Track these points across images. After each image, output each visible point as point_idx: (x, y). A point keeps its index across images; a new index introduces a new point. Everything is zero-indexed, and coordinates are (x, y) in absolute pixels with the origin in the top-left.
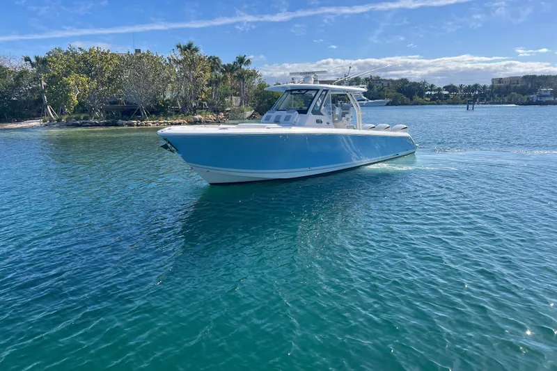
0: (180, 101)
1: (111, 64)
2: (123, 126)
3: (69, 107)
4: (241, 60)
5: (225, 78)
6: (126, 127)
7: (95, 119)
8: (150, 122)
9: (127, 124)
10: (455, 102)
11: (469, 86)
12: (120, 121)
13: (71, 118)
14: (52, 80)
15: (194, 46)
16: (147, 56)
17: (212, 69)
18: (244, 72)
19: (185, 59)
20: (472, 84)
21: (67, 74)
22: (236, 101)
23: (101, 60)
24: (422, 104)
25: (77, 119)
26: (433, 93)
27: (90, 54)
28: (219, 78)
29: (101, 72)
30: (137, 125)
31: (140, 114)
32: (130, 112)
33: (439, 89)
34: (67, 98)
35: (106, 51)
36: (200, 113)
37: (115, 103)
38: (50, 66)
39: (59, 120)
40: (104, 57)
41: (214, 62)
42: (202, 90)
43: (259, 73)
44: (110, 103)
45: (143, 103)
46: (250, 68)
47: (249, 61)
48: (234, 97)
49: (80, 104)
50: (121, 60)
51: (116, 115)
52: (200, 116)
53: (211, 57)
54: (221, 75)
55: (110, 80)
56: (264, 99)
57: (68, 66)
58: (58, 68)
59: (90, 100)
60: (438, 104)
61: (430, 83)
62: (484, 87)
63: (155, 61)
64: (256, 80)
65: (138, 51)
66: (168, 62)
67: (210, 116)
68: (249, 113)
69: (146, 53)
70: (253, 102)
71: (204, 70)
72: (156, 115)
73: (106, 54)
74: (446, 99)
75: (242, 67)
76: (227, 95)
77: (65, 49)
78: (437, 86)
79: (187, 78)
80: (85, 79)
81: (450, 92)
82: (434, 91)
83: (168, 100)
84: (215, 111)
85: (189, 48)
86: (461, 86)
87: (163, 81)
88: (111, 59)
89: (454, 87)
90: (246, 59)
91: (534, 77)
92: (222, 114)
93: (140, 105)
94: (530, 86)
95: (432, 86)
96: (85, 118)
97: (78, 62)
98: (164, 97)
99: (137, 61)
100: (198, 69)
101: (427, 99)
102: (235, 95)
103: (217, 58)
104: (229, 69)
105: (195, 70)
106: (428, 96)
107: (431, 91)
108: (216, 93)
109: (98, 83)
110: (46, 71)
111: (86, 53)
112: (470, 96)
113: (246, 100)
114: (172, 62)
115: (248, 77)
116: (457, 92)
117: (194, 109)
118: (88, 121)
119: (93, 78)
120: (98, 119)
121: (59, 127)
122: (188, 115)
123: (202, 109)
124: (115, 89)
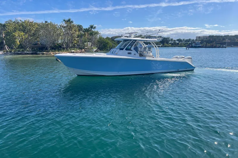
0: (65, 44)
1: (34, 27)
2: (40, 54)
3: (16, 46)
4: (92, 27)
5: (85, 34)
6: (41, 55)
7: (27, 51)
8: (52, 53)
9: (41, 54)
10: (181, 46)
11: (187, 39)
12: (38, 52)
13: (16, 51)
14: (8, 34)
15: (71, 20)
16: (51, 24)
17: (79, 31)
18: (93, 32)
19: (67, 26)
20: (188, 39)
21: (15, 31)
22: (90, 44)
23: (29, 25)
24: (168, 47)
25: (19, 51)
26: (172, 42)
27: (25, 22)
28: (82, 34)
29: (30, 30)
30: (46, 54)
31: (47, 49)
32: (43, 48)
33: (175, 41)
34: (14, 42)
35: (32, 22)
36: (74, 49)
37: (36, 44)
38: (7, 27)
39: (10, 52)
40: (31, 24)
41: (80, 28)
42: (75, 39)
43: (99, 33)
44: (34, 44)
45: (49, 45)
46: (96, 30)
47: (95, 27)
48: (88, 43)
49: (20, 44)
50: (39, 26)
51: (36, 49)
52: (74, 50)
53: (78, 25)
54: (83, 33)
55: (34, 34)
56: (101, 44)
57: (15, 28)
58: (11, 28)
59: (25, 43)
60: (174, 47)
61: (171, 38)
62: (193, 40)
63: (54, 27)
64: (98, 36)
65: (46, 22)
66: (59, 27)
67: (78, 50)
68: (95, 50)
69: (50, 23)
70: (97, 45)
71: (75, 31)
72: (54, 50)
73: (32, 23)
74: (177, 45)
75: (92, 30)
76: (85, 42)
77: (13, 20)
78: (174, 39)
79: (68, 34)
80: (22, 34)
81: (179, 42)
82: (173, 41)
83: (60, 43)
84: (80, 49)
85: (69, 21)
86: (184, 40)
87: (57, 35)
88: (34, 25)
89: (181, 40)
90: (94, 26)
91: (213, 36)
92: (84, 50)
93: (47, 45)
94: (211, 40)
95: (172, 39)
96: (22, 51)
97: (20, 26)
98: (58, 42)
99: (46, 26)
100: (73, 30)
101: (170, 45)
102: (89, 42)
103: (81, 26)
104: (87, 30)
105: (71, 31)
106: (170, 43)
107: (171, 41)
108: (81, 40)
109: (28, 35)
110: (4, 30)
111: (23, 22)
112: (187, 43)
113: (93, 44)
114: (61, 27)
115: (95, 34)
116: (182, 42)
117: (71, 47)
118: (24, 52)
119: (26, 33)
120: (28, 51)
121: (10, 55)
122: (68, 50)
123: (74, 47)
124: (36, 38)
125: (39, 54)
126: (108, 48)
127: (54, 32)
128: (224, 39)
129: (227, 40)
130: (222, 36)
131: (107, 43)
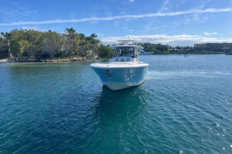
0: (67, 52)
1: (38, 36)
3: (19, 54)
4: (93, 35)
5: (86, 43)
6: (44, 62)
8: (54, 60)
9: (44, 61)
10: (180, 53)
11: (186, 47)
12: (41, 60)
13: (20, 59)
14: (13, 43)
15: (73, 29)
16: (55, 33)
17: (81, 39)
18: (94, 40)
19: (70, 35)
21: (19, 40)
22: (91, 52)
23: (34, 34)
24: (167, 54)
25: (23, 59)
26: (171, 50)
27: (29, 32)
28: (84, 43)
29: (34, 39)
30: (49, 62)
31: (50, 57)
32: (46, 56)
33: (174, 48)
34: (18, 50)
36: (76, 57)
37: (39, 52)
38: (12, 37)
39: (15, 59)
40: (36, 33)
41: (82, 36)
42: (77, 47)
43: (100, 41)
44: (37, 52)
46: (97, 38)
47: (96, 35)
48: (90, 50)
49: (25, 52)
50: (43, 34)
51: (40, 57)
52: (76, 58)
53: (81, 34)
54: (85, 41)
55: (38, 43)
56: (102, 51)
57: (20, 37)
58: (16, 37)
59: (29, 51)
60: (174, 54)
62: (191, 47)
63: (57, 35)
64: (99, 44)
65: (50, 31)
66: (62, 36)
67: (80, 58)
68: (96, 57)
69: (53, 32)
70: (98, 52)
71: (77, 39)
72: (57, 57)
73: (36, 32)
74: (176, 52)
75: (94, 38)
76: (87, 50)
77: (19, 29)
79: (70, 42)
80: (27, 42)
81: (178, 49)
82: (172, 49)
83: (62, 51)
84: (82, 56)
85: (71, 30)
86: (182, 47)
87: (60, 43)
88: (38, 34)
89: (180, 47)
90: (95, 35)
91: (211, 44)
92: (85, 57)
93: (50, 53)
94: (209, 47)
95: (171, 47)
96: (26, 59)
97: (24, 35)
98: (61, 50)
99: (50, 35)
101: (169, 52)
102: (90, 49)
103: (83, 34)
104: (88, 39)
105: (74, 39)
106: (169, 51)
107: (170, 49)
108: (82, 48)
109: (32, 44)
110: (10, 39)
111: (28, 32)
112: (186, 51)
113: (95, 51)
114: (64, 36)
115: (96, 42)
116: (181, 49)
117: (73, 55)
118: (28, 60)
119: (30, 42)
120: (32, 59)
121: (15, 62)
122: (70, 58)
123: (76, 55)
124: (40, 46)
125: (42, 62)
126: (109, 55)
127: (57, 41)
128: (222, 47)
129: (224, 47)
130: (219, 44)
131: (107, 51)
